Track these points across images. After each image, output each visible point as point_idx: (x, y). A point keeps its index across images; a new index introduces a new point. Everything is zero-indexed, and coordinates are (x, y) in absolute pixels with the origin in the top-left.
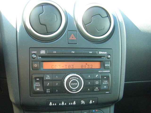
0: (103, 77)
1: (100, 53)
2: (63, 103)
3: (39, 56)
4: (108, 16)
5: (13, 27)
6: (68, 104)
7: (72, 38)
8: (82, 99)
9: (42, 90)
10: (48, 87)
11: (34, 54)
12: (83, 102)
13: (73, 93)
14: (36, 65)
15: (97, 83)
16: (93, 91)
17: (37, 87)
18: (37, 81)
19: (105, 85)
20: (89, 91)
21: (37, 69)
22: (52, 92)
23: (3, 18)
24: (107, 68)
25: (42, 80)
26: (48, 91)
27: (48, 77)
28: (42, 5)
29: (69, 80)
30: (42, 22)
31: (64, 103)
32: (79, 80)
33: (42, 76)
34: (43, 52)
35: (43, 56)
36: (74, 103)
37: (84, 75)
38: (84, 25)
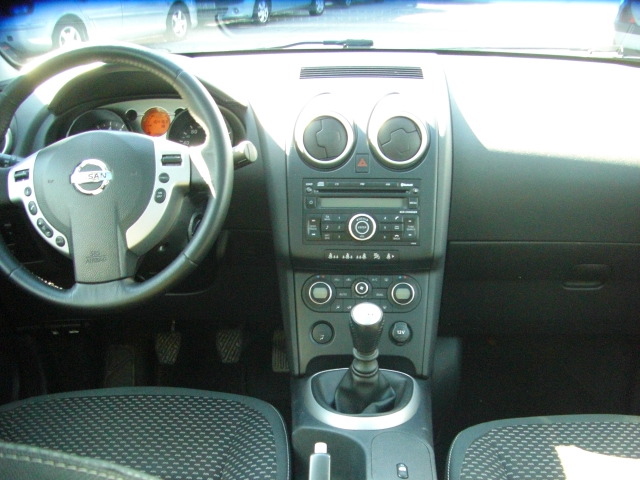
0: (406, 220)
1: (403, 185)
2: (348, 256)
3: (316, 190)
4: (417, 129)
5: (281, 150)
6: (354, 257)
7: (362, 164)
8: (376, 251)
9: (319, 236)
10: (326, 232)
11: (309, 186)
12: (376, 256)
13: (361, 241)
14: (311, 202)
15: (397, 228)
16: (390, 239)
17: (312, 232)
18: (312, 223)
19: (410, 232)
20: (385, 240)
21: (312, 206)
22: (333, 239)
23: (267, 138)
24: (412, 208)
25: (320, 223)
26: (327, 237)
27: (327, 218)
28: (321, 119)
29: (355, 222)
30: (320, 144)
31: (350, 256)
32: (370, 222)
33: (319, 216)
34: (321, 184)
35: (321, 190)
36: (364, 256)
37: (377, 216)
38: (381, 145)
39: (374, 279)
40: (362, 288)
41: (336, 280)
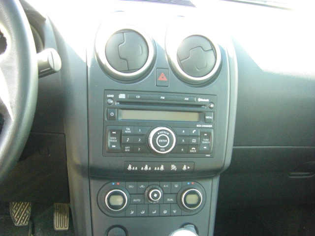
0: (202, 133)
1: (200, 100)
2: (146, 168)
3: (117, 102)
4: (213, 49)
5: (82, 61)
6: (153, 169)
7: (163, 78)
8: (173, 163)
9: (119, 148)
10: (127, 144)
11: (111, 98)
12: (174, 167)
13: (161, 154)
14: (112, 114)
15: (194, 141)
16: (188, 152)
17: (112, 143)
18: (113, 135)
19: (205, 145)
20: (183, 153)
21: (113, 118)
22: (133, 151)
23: (67, 48)
24: (209, 122)
25: (120, 135)
26: (127, 149)
27: (128, 130)
28: (123, 32)
29: (156, 135)
30: (123, 56)
31: (148, 168)
32: (170, 136)
33: (119, 128)
34: (122, 96)
35: (122, 102)
36: (162, 168)
37: (176, 129)
38: (180, 61)
39: (166, 185)
40: (155, 195)
41: (130, 186)
